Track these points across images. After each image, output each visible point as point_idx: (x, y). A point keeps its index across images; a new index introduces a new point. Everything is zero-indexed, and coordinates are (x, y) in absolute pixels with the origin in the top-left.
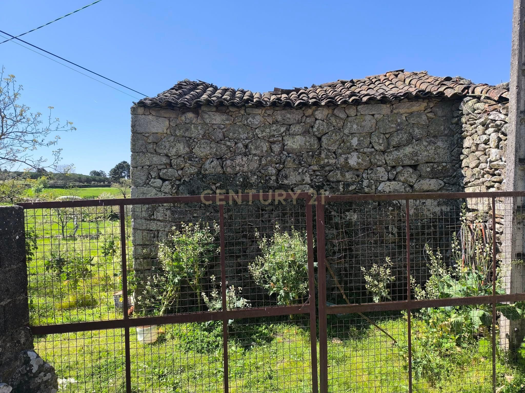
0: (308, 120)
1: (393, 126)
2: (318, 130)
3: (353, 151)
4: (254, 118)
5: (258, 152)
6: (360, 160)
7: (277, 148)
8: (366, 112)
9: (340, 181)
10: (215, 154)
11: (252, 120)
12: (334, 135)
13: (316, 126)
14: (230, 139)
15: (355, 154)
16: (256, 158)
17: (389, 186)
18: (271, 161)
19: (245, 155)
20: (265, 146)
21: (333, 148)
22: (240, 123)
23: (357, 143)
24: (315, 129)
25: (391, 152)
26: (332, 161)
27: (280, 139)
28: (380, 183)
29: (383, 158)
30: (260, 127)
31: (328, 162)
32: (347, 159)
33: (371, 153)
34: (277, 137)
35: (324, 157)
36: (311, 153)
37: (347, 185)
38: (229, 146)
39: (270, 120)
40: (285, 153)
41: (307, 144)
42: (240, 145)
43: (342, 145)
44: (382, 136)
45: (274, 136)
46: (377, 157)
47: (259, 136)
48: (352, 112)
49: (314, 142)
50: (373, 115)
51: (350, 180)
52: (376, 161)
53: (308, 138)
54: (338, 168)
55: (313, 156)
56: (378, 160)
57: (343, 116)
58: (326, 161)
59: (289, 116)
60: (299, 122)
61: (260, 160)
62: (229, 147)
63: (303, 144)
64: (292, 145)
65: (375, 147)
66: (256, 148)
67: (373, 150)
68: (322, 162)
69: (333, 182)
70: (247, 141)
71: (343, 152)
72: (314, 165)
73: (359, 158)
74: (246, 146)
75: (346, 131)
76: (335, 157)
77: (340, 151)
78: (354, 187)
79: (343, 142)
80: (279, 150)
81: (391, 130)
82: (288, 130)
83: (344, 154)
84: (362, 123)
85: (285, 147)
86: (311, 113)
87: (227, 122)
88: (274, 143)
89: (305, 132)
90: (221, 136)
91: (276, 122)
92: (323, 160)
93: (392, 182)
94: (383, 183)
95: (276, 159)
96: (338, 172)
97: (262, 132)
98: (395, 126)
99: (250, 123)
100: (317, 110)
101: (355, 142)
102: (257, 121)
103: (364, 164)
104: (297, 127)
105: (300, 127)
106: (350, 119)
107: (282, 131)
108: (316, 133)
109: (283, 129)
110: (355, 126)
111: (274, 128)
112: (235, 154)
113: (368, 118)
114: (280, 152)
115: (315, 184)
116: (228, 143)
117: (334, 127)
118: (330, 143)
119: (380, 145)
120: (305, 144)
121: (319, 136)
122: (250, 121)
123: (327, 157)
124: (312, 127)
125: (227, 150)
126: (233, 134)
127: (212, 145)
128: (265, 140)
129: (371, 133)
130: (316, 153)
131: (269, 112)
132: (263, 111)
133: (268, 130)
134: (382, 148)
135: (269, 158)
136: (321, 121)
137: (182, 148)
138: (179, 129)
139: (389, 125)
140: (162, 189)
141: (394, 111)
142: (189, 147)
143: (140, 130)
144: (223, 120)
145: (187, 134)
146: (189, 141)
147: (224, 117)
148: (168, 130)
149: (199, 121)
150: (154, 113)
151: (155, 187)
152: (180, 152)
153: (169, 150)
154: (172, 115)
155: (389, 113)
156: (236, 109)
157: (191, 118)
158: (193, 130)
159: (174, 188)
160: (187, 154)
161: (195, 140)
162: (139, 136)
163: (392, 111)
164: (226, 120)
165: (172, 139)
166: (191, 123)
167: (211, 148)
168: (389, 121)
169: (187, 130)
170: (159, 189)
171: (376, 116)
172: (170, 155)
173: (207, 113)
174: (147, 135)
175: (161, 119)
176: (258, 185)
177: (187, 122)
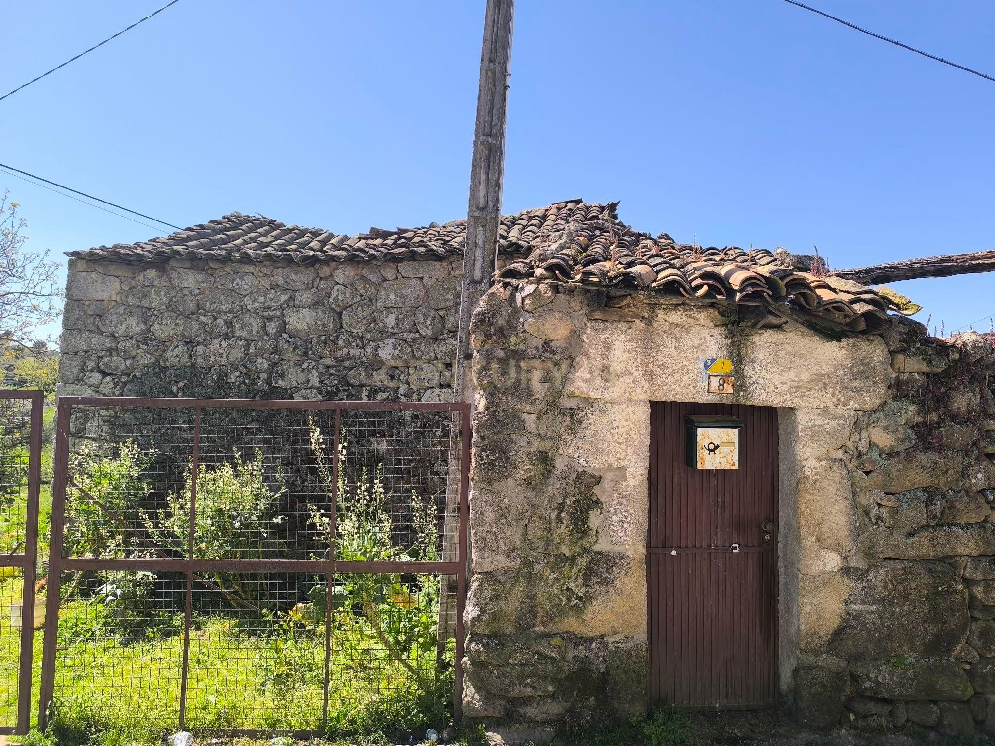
0: (323, 285)
1: (449, 297)
2: (336, 301)
3: (388, 337)
4: (242, 279)
5: (244, 333)
6: (397, 351)
7: (272, 328)
8: (411, 274)
9: (365, 385)
10: (183, 335)
11: (240, 283)
12: (360, 309)
13: (334, 294)
14: (206, 311)
15: (390, 341)
16: (240, 343)
17: (439, 396)
18: (262, 348)
19: (226, 337)
20: (255, 324)
21: (359, 330)
22: (224, 287)
23: (393, 324)
24: (331, 300)
25: (444, 339)
26: (355, 352)
27: (278, 313)
28: (425, 391)
29: (432, 350)
30: (251, 293)
31: (349, 353)
32: (376, 349)
33: (414, 340)
34: (275, 310)
35: (343, 345)
36: (323, 338)
37: (374, 392)
38: (203, 322)
39: (265, 283)
40: (285, 336)
41: (319, 322)
42: (220, 322)
43: (372, 325)
44: (432, 313)
45: (269, 308)
46: (423, 347)
47: (249, 307)
48: (389, 272)
49: (328, 319)
50: (421, 278)
51: (380, 383)
52: (420, 353)
53: (320, 313)
54: (362, 363)
55: (325, 343)
56: (423, 352)
57: (375, 279)
58: (345, 351)
59: (294, 276)
60: (308, 288)
61: (248, 346)
62: (203, 324)
63: (312, 322)
64: (295, 323)
65: (421, 332)
66: (242, 328)
67: (417, 335)
68: (339, 353)
69: (353, 386)
70: (230, 315)
71: (372, 336)
72: (327, 357)
73: (395, 348)
74: (229, 324)
75: (380, 304)
76: (361, 344)
77: (368, 335)
78: (385, 395)
79: (375, 321)
80: (275, 330)
81: (447, 304)
82: (292, 298)
83: (374, 341)
84: (403, 292)
85: (287, 327)
86: (329, 273)
87: (204, 285)
88: (270, 319)
89: (316, 303)
90: (193, 306)
91: (274, 287)
92: (341, 349)
93: (443, 390)
94: (430, 390)
95: (270, 346)
96: (362, 370)
97: (254, 301)
98: (452, 297)
99: (237, 287)
100: (337, 268)
101: (390, 321)
102: (247, 284)
103: (403, 358)
104: (305, 296)
105: (310, 295)
106: (385, 284)
107: (282, 301)
108: (333, 306)
109: (284, 298)
110: (392, 296)
111: (271, 296)
112: (211, 334)
113: (413, 283)
114: (278, 334)
115: (326, 389)
116: (203, 318)
117: (362, 296)
118: (353, 322)
119: (427, 327)
120: (316, 323)
121: (338, 310)
122: (237, 284)
123: (348, 345)
124: (329, 295)
125: (200, 329)
126: (211, 304)
127: (178, 321)
128: (258, 314)
129: (417, 308)
130: (331, 338)
131: (265, 270)
132: (257, 269)
133: (261, 299)
134: (429, 332)
135: (260, 344)
136: (341, 286)
137: (134, 325)
138: (134, 295)
139: (443, 296)
140: (100, 389)
141: (454, 273)
142: (145, 323)
143: (77, 294)
144: (198, 282)
145: (144, 303)
146: (146, 314)
147: (199, 277)
148: (118, 296)
149: (164, 283)
150: (100, 269)
151: (90, 386)
152: (131, 330)
153: (116, 327)
154: (125, 272)
155: (446, 277)
156: (220, 265)
157: (153, 277)
158: (153, 296)
159: (118, 388)
160: (141, 333)
161: (156, 312)
162: (76, 304)
163: (449, 273)
164: (203, 282)
165: (121, 310)
166: (151, 286)
167: (177, 325)
168: (444, 289)
169: (145, 296)
170: (96, 388)
171: (425, 281)
172: (116, 335)
173: (176, 271)
174: (87, 303)
175: (108, 279)
176: (239, 387)
177: (147, 283)
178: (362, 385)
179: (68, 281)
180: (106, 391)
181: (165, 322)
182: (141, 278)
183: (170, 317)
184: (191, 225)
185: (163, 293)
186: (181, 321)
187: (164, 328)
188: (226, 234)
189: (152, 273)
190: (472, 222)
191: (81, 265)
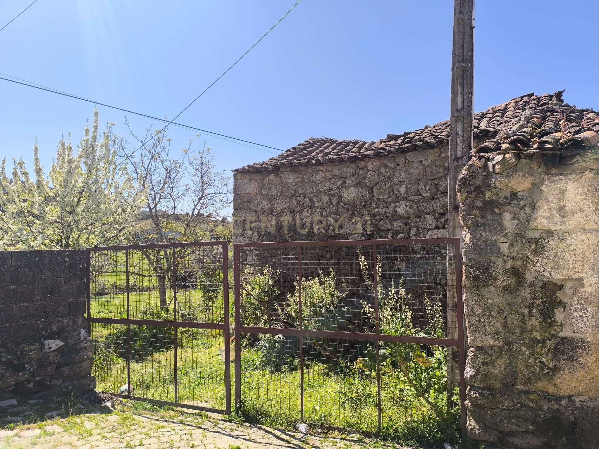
0: (361, 172)
1: (440, 170)
2: (369, 181)
3: (402, 199)
4: (317, 174)
5: (319, 205)
6: (408, 208)
7: (334, 200)
8: (414, 159)
9: (389, 230)
10: (289, 208)
11: (316, 176)
12: (383, 184)
13: (368, 177)
14: (300, 194)
15: (403, 202)
16: (318, 210)
17: (437, 234)
18: (330, 212)
19: (311, 207)
20: (325, 199)
21: (384, 197)
22: (307, 180)
23: (404, 192)
24: (367, 181)
25: (438, 198)
26: (382, 210)
27: (337, 191)
28: (428, 232)
29: (430, 205)
30: (322, 182)
31: (378, 211)
32: (395, 208)
33: (419, 200)
34: (335, 190)
35: (375, 207)
36: (363, 203)
37: (395, 234)
38: (298, 200)
39: (329, 175)
40: (342, 204)
41: (360, 195)
42: (307, 199)
43: (391, 193)
44: (429, 183)
45: (332, 189)
46: (425, 204)
47: (322, 190)
48: (400, 160)
49: (365, 192)
50: (421, 161)
51: (399, 228)
52: (423, 208)
53: (361, 189)
54: (387, 217)
55: (364, 206)
56: (425, 207)
57: (391, 165)
58: (377, 210)
59: (344, 170)
60: (353, 175)
61: (322, 212)
62: (299, 201)
63: (356, 195)
64: (347, 196)
65: (423, 195)
66: (318, 202)
67: (421, 197)
68: (373, 212)
69: (382, 231)
70: (312, 195)
71: (392, 200)
72: (366, 214)
73: (407, 206)
74: (312, 200)
75: (395, 180)
76: (385, 206)
77: (389, 200)
78: (402, 236)
79: (393, 190)
80: (336, 201)
81: (439, 175)
82: (344, 182)
83: (394, 203)
84: (410, 171)
85: (342, 199)
86: (364, 165)
87: (298, 180)
88: (333, 195)
89: (358, 184)
90: (293, 192)
91: (334, 177)
92: (374, 210)
93: (440, 230)
94: (431, 231)
95: (334, 210)
96: (387, 221)
97: (324, 186)
98: (442, 170)
99: (314, 179)
100: (369, 162)
101: (403, 190)
102: (320, 177)
103: (412, 212)
104: (352, 180)
105: (354, 179)
106: (398, 168)
107: (339, 184)
108: (368, 184)
109: (340, 182)
110: (403, 175)
111: (332, 182)
112: (303, 207)
113: (415, 165)
114: (338, 204)
115: (366, 233)
116: (298, 198)
117: (384, 176)
118: (380, 192)
119: (426, 191)
120: (358, 195)
121: (371, 186)
122: (314, 177)
123: (378, 206)
124: (365, 178)
125: (297, 204)
126: (302, 190)
127: (286, 201)
128: (326, 193)
129: (419, 180)
130: (368, 203)
131: (329, 168)
132: (324, 168)
133: (328, 184)
134: (428, 194)
135: (329, 210)
136: (372, 172)
137: (266, 205)
138: (264, 189)
139: (436, 171)
140: (252, 239)
141: (442, 155)
142: (271, 203)
143: (239, 191)
144: (295, 179)
145: (269, 193)
146: (270, 198)
147: (295, 176)
148: (257, 190)
149: (278, 181)
150: (248, 177)
151: (247, 238)
152: (264, 208)
153: (257, 207)
154: (259, 177)
155: (437, 158)
156: (305, 168)
157: (272, 179)
158: (274, 189)
159: (260, 238)
160: (269, 209)
161: (275, 197)
162: (238, 196)
163: (440, 156)
164: (297, 178)
165: (259, 197)
166: (272, 183)
167: (286, 203)
168: (436, 166)
169: (269, 189)
170: (250, 239)
171: (424, 162)
172: (258, 210)
173: (284, 174)
174: (243, 195)
175: (252, 182)
176: (319, 234)
177: (270, 182)
178: (388, 230)
179: (234, 185)
180: (255, 240)
181: (280, 202)
182: (267, 179)
183: (282, 199)
184: (289, 148)
185: (278, 187)
186: (287, 201)
187: (279, 205)
188: (307, 151)
189: (272, 176)
190: (454, 120)
191: (239, 176)
